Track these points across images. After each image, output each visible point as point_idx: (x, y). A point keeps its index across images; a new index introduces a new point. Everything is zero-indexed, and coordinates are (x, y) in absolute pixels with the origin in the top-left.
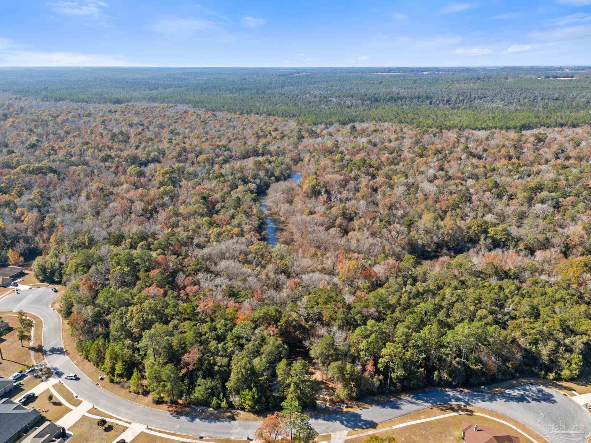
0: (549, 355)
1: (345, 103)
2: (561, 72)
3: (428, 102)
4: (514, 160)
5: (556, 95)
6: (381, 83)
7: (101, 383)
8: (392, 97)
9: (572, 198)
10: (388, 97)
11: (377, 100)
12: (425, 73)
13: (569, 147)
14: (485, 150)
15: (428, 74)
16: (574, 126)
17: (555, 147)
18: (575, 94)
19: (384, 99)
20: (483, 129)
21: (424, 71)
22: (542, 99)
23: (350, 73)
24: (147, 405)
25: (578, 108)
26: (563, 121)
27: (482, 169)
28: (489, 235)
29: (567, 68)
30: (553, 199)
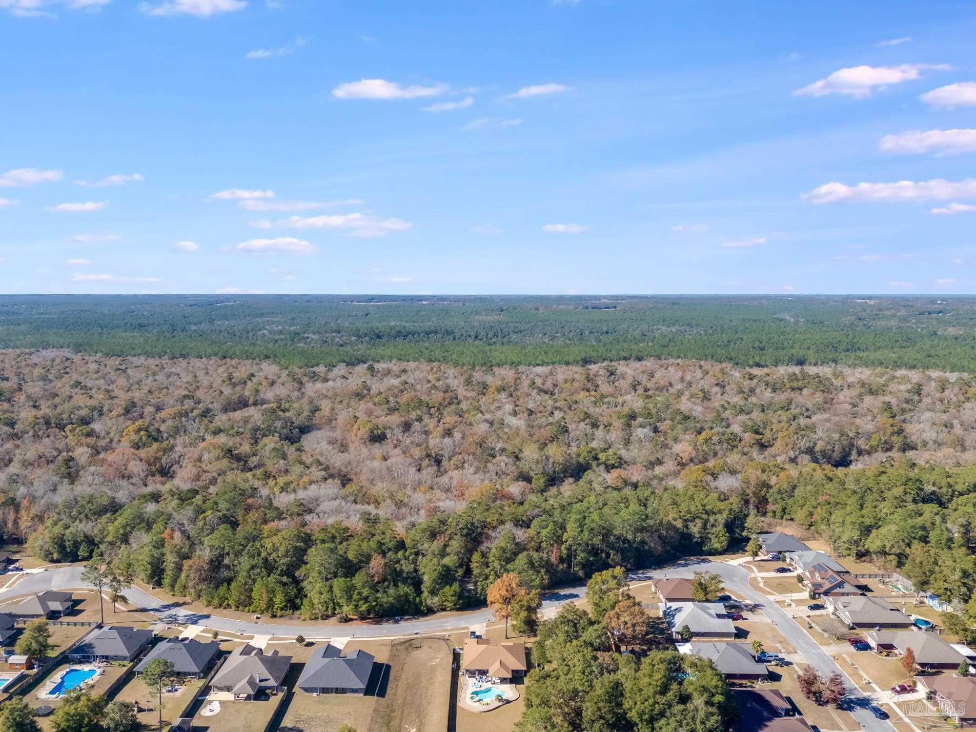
0: (699, 533)
1: (332, 340)
2: (598, 302)
3: (451, 337)
4: (593, 393)
5: (605, 329)
6: (367, 315)
7: (259, 621)
8: (400, 332)
9: (668, 422)
10: (393, 331)
11: (379, 337)
12: (424, 303)
13: (643, 378)
14: (555, 385)
15: (428, 304)
16: (639, 359)
17: (630, 380)
18: (625, 327)
19: (389, 334)
20: (538, 365)
21: (422, 301)
22: (591, 333)
23: (309, 301)
24: (334, 625)
25: (637, 341)
26: (626, 355)
27: (563, 402)
28: (600, 461)
29: (604, 297)
30: (651, 424)
